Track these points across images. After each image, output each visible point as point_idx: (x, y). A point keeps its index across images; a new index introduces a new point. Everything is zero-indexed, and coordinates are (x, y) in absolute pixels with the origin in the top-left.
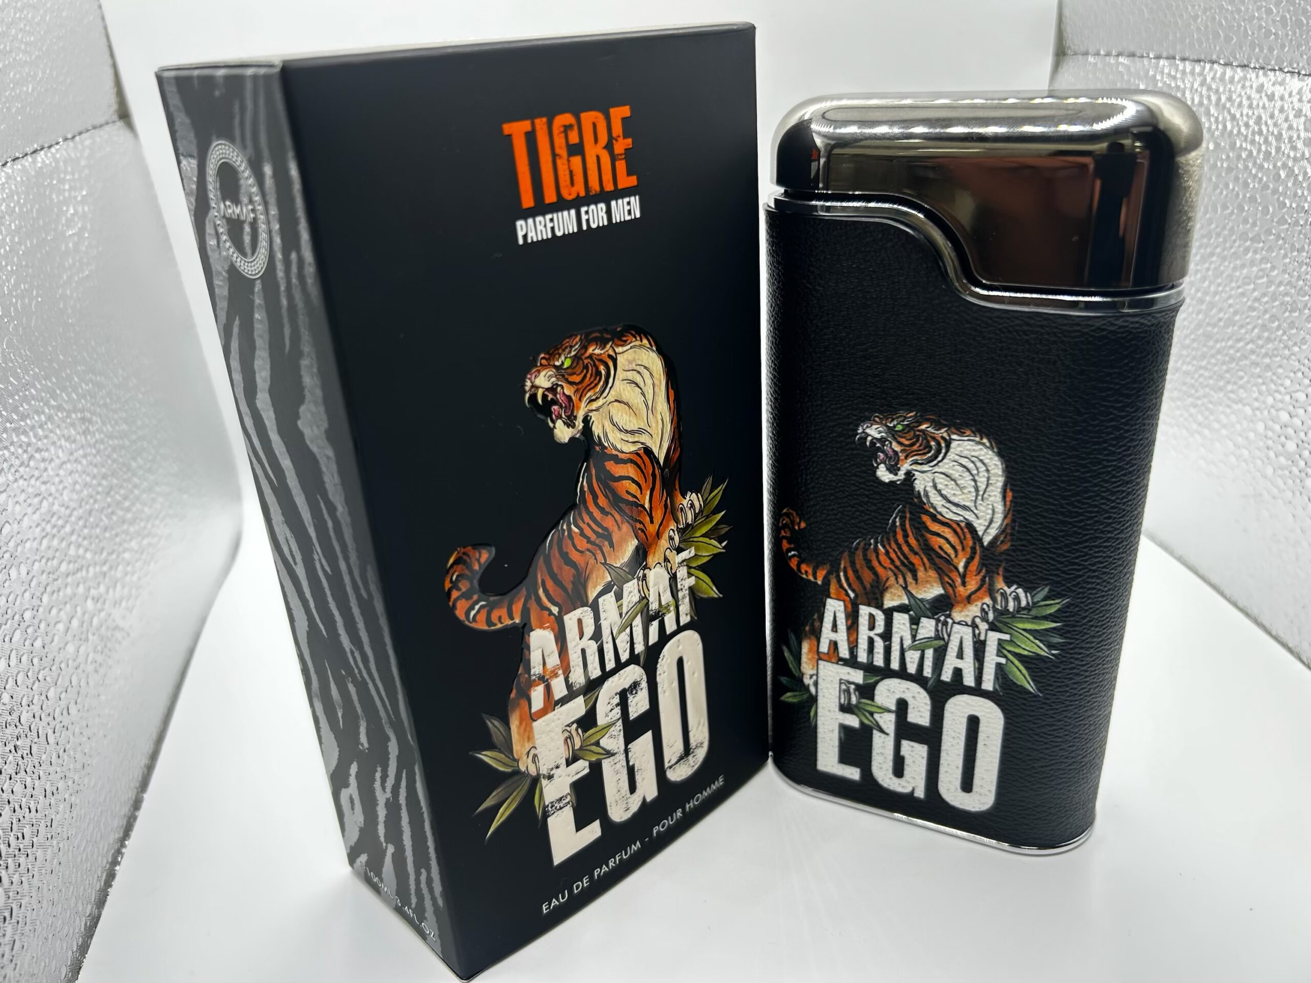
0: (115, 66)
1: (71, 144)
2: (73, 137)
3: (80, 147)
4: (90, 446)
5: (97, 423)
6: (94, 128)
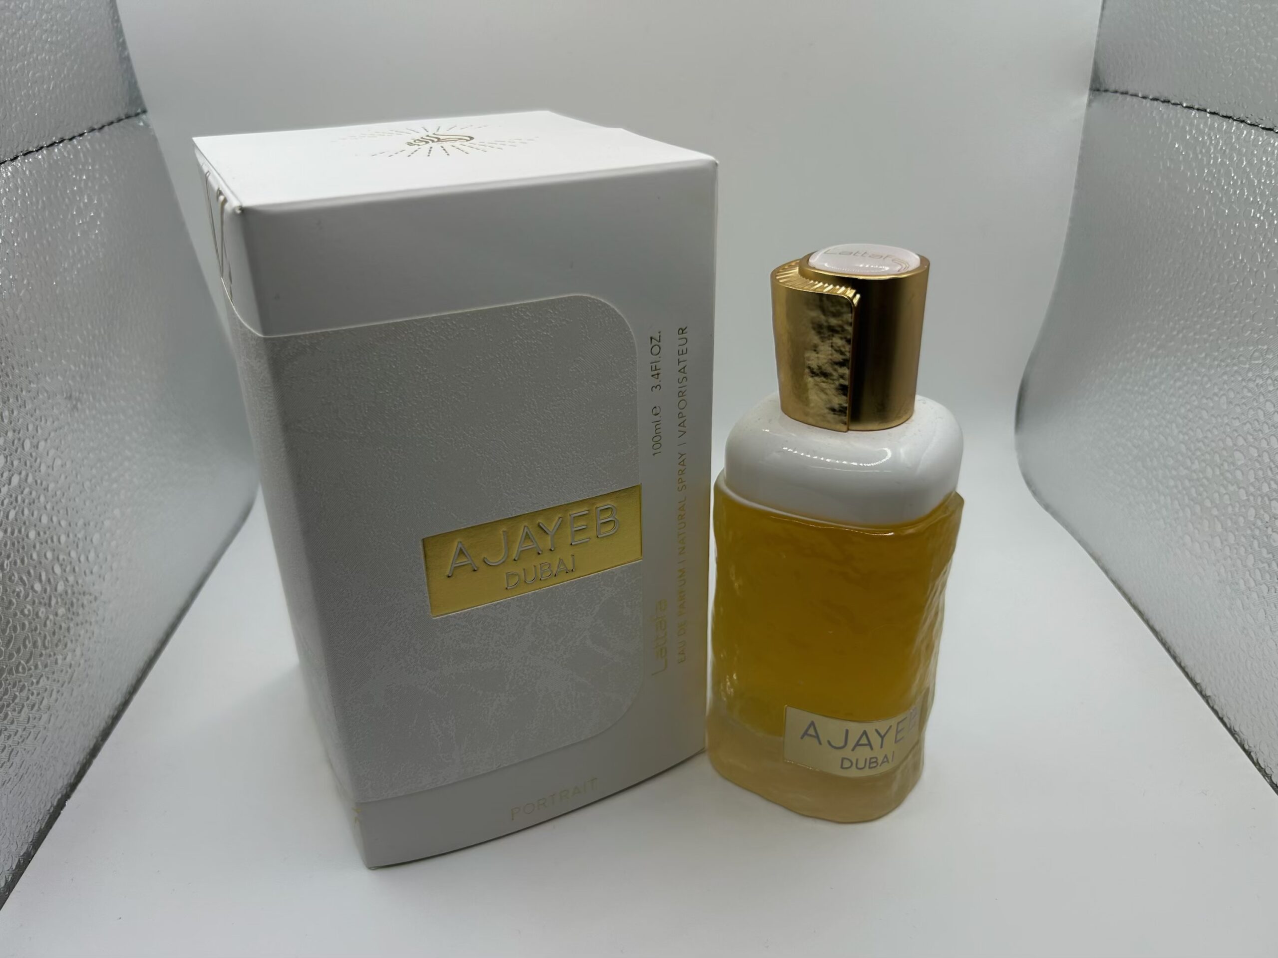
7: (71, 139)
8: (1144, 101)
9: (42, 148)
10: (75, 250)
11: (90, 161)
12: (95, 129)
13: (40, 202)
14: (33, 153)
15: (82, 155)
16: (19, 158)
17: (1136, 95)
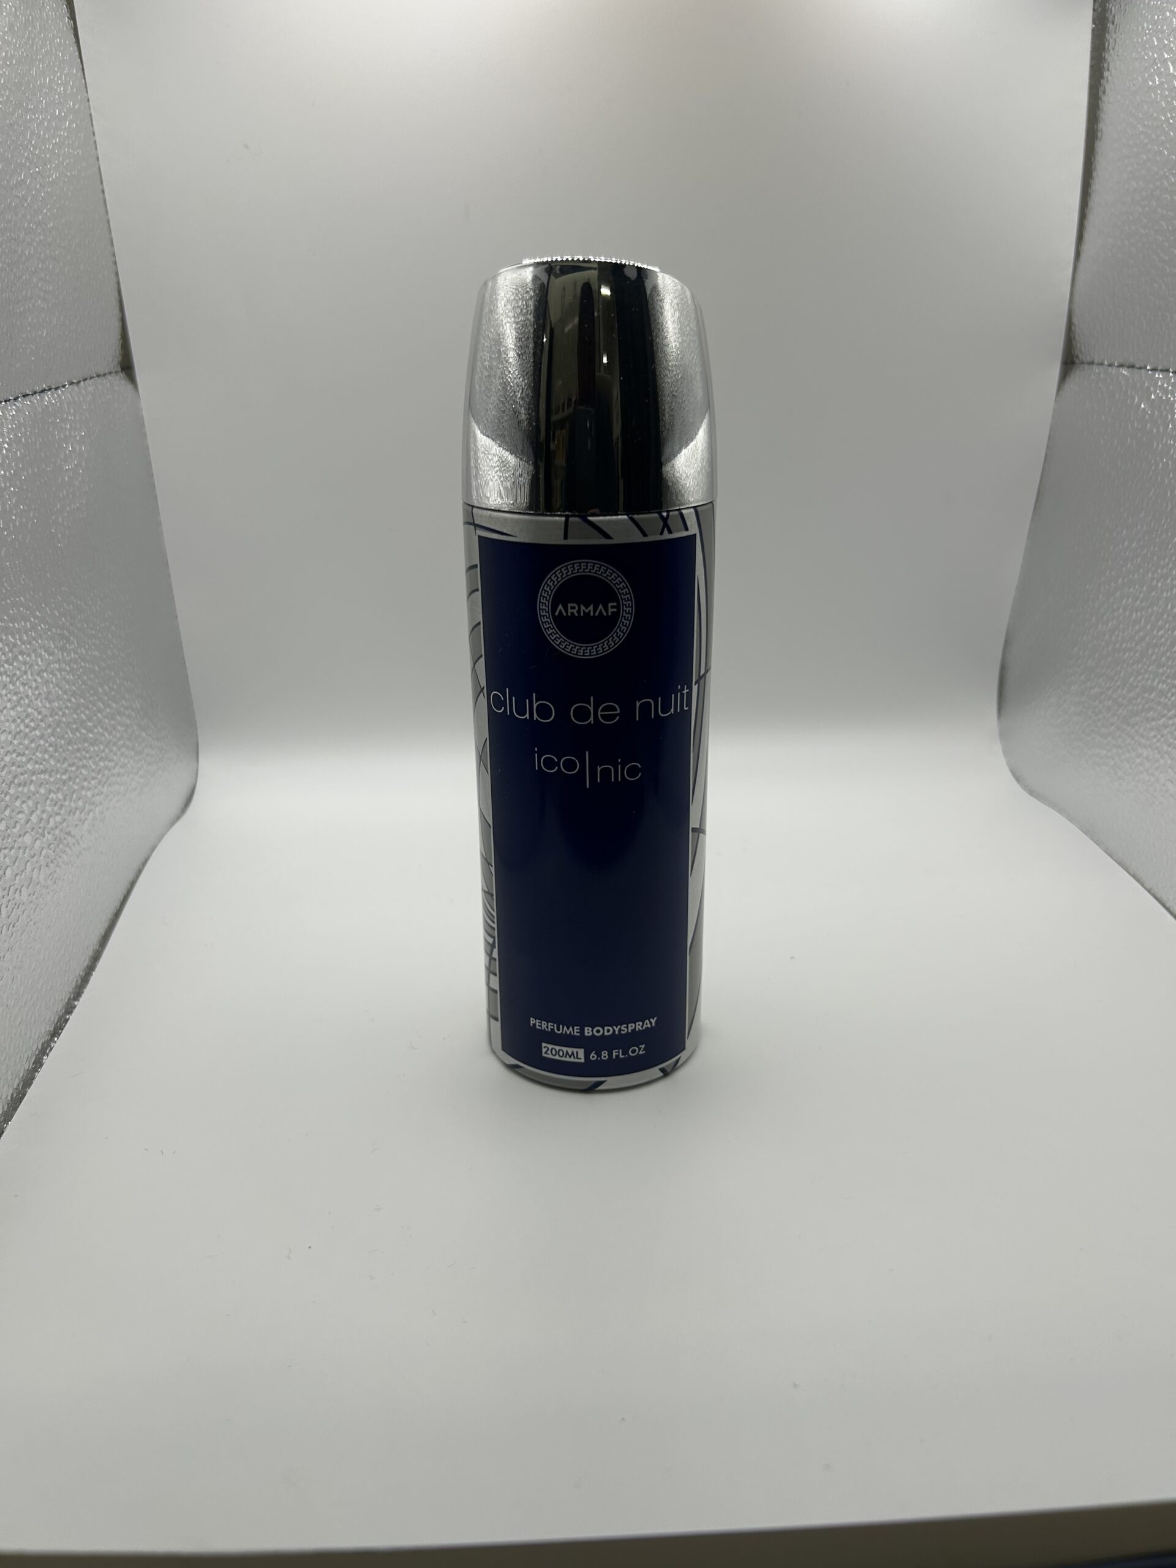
0: (123, 320)
1: (76, 388)
2: (79, 382)
3: (83, 392)
4: (65, 662)
5: (73, 643)
6: (98, 376)
7: (56, 389)
8: (1110, 369)
9: (35, 393)
10: (65, 493)
11: (72, 411)
12: (74, 383)
13: (38, 442)
14: (29, 396)
15: (66, 405)
16: (20, 399)
17: (1102, 364)
